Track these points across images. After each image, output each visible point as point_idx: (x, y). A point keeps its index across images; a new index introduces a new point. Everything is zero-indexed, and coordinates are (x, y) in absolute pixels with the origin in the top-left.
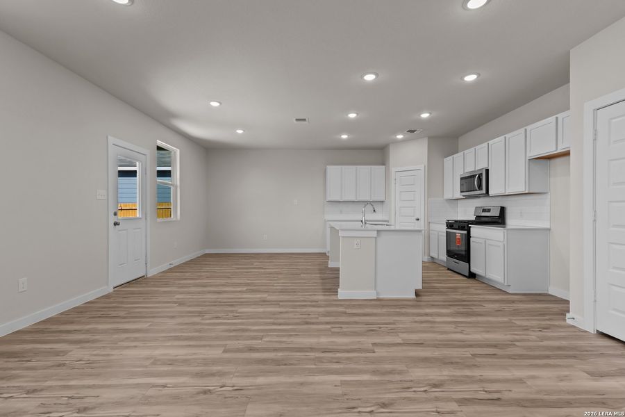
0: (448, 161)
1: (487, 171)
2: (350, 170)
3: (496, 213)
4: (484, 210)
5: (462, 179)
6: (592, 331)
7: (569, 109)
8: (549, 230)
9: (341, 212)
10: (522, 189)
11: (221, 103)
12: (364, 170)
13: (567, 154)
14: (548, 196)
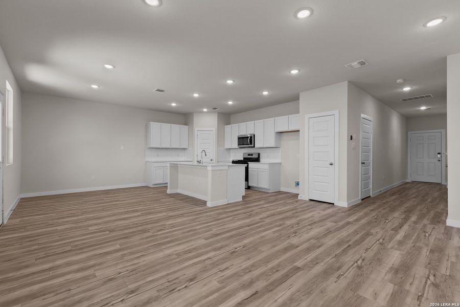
0: (227, 128)
1: (254, 135)
2: (166, 126)
3: (256, 156)
4: (249, 155)
5: (239, 138)
6: (308, 200)
7: (299, 113)
8: (281, 163)
9: (158, 156)
10: (273, 145)
11: (114, 67)
12: (176, 128)
13: (299, 131)
14: (281, 149)
